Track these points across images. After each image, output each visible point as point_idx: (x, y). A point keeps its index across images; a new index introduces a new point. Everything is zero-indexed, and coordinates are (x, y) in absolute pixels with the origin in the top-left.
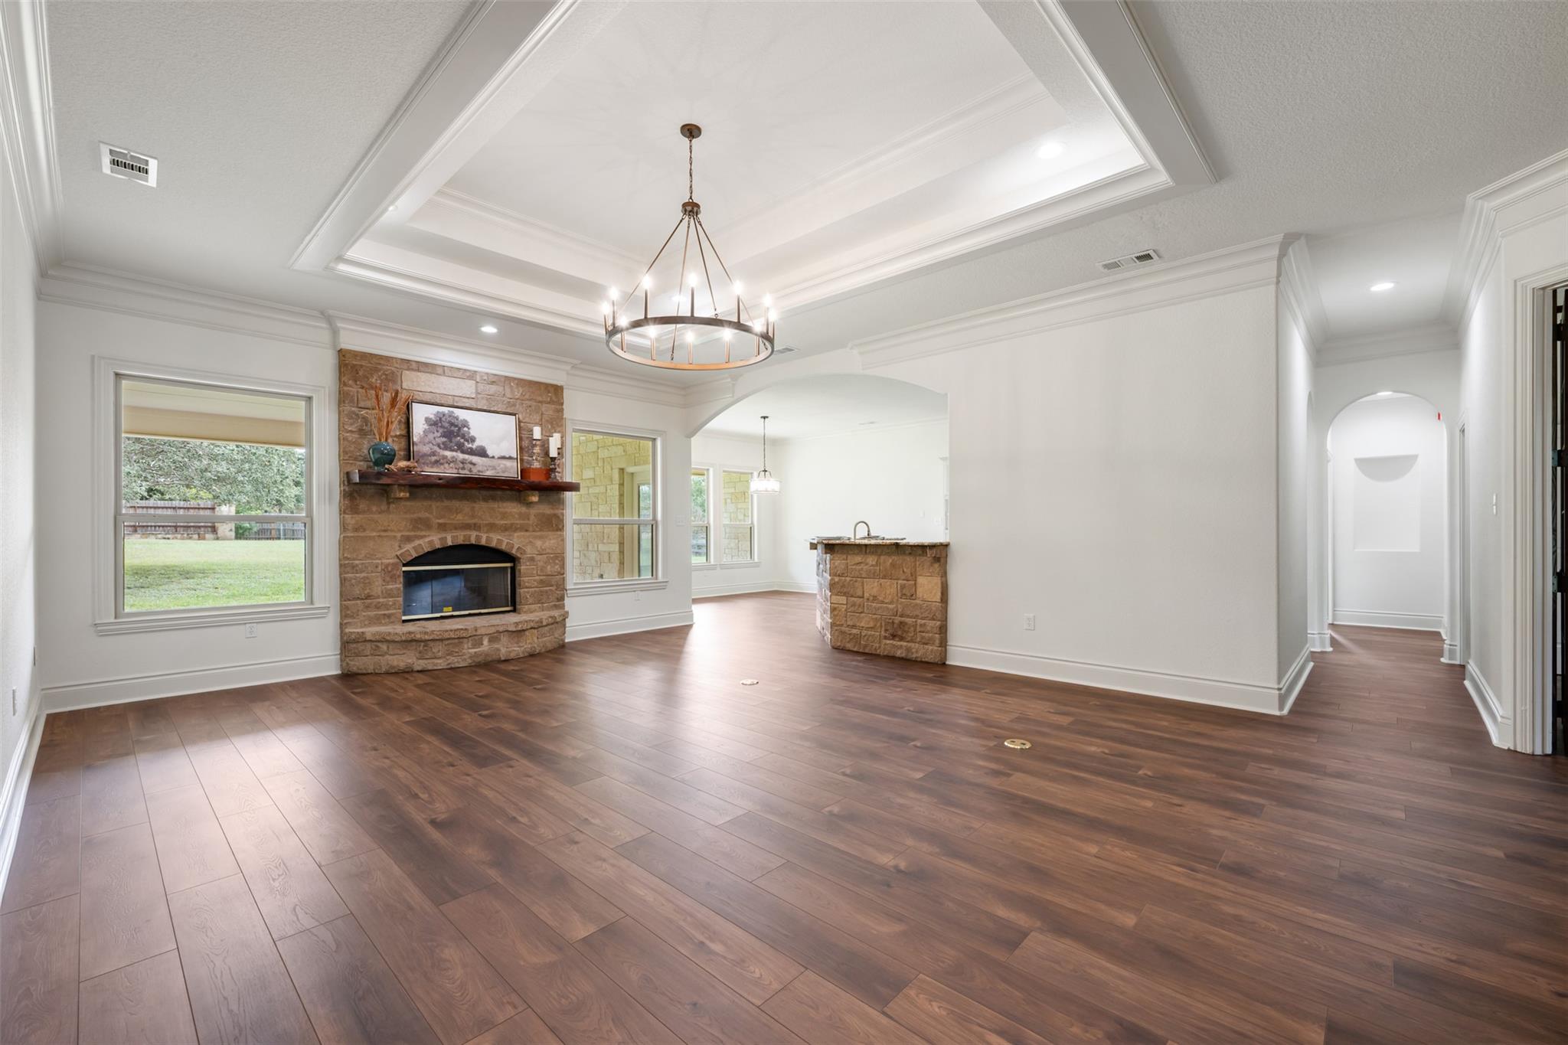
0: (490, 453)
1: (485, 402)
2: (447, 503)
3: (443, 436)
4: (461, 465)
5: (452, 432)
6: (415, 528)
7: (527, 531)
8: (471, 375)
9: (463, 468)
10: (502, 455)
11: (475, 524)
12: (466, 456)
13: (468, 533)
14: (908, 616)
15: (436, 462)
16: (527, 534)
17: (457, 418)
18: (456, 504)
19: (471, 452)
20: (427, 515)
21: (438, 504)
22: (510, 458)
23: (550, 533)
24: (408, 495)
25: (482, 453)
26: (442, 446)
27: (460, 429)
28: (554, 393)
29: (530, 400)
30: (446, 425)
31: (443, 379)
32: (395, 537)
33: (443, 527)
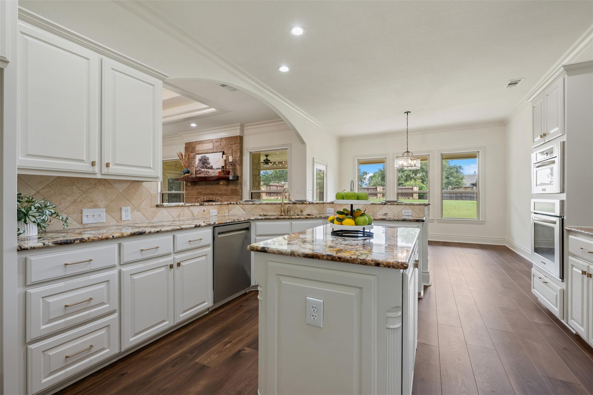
0: (214, 168)
1: (216, 149)
2: (206, 186)
3: (202, 164)
4: (206, 173)
5: (204, 162)
6: (198, 195)
7: (227, 196)
8: (211, 141)
9: (206, 174)
10: (217, 167)
11: (212, 193)
12: (207, 170)
13: (210, 196)
15: (200, 173)
16: (227, 197)
17: (206, 157)
18: (208, 186)
19: (209, 168)
20: (201, 190)
21: (204, 187)
22: (219, 168)
23: (234, 197)
24: (190, 184)
25: (211, 168)
26: (202, 167)
27: (206, 160)
28: (240, 140)
29: (229, 145)
30: (203, 160)
31: (205, 145)
32: (194, 197)
33: (204, 194)
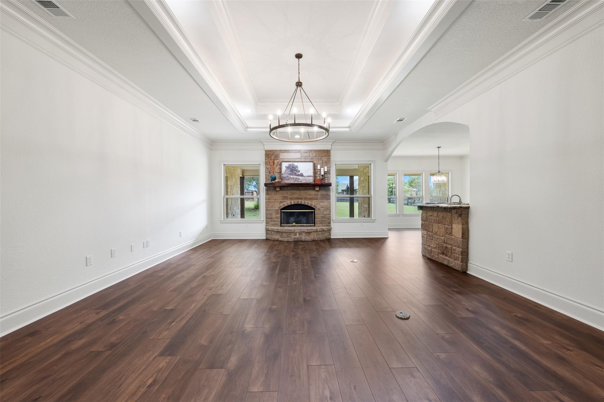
0: (304, 175)
1: (304, 159)
2: (292, 191)
3: (290, 171)
4: (295, 180)
5: (293, 170)
6: (283, 199)
7: (317, 200)
8: (299, 151)
10: (308, 175)
11: (300, 198)
12: (297, 177)
13: (298, 200)
14: (449, 244)
15: (288, 179)
16: (317, 201)
17: (294, 165)
18: (295, 191)
19: (299, 175)
20: (287, 195)
21: (290, 192)
22: (311, 176)
23: (325, 200)
24: (279, 189)
25: (302, 175)
26: (290, 174)
27: (295, 168)
28: (327, 153)
29: (318, 156)
30: (291, 168)
31: (291, 154)
32: (278, 201)
33: (291, 199)
